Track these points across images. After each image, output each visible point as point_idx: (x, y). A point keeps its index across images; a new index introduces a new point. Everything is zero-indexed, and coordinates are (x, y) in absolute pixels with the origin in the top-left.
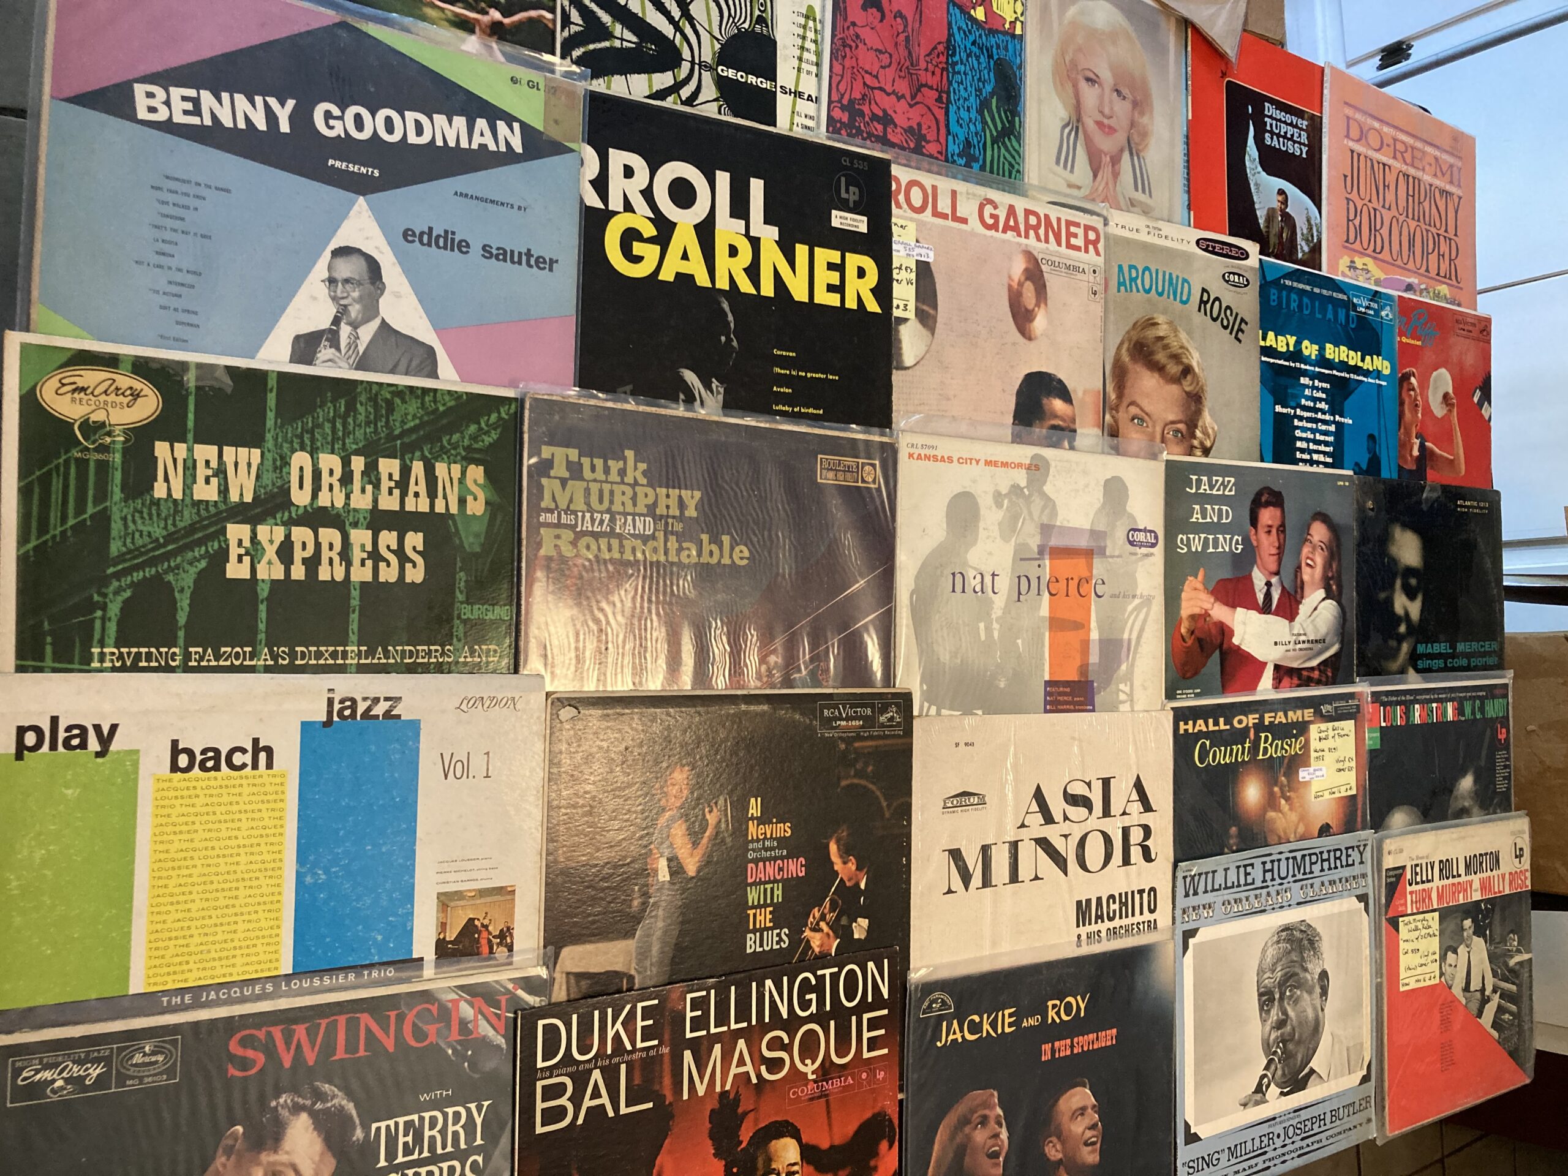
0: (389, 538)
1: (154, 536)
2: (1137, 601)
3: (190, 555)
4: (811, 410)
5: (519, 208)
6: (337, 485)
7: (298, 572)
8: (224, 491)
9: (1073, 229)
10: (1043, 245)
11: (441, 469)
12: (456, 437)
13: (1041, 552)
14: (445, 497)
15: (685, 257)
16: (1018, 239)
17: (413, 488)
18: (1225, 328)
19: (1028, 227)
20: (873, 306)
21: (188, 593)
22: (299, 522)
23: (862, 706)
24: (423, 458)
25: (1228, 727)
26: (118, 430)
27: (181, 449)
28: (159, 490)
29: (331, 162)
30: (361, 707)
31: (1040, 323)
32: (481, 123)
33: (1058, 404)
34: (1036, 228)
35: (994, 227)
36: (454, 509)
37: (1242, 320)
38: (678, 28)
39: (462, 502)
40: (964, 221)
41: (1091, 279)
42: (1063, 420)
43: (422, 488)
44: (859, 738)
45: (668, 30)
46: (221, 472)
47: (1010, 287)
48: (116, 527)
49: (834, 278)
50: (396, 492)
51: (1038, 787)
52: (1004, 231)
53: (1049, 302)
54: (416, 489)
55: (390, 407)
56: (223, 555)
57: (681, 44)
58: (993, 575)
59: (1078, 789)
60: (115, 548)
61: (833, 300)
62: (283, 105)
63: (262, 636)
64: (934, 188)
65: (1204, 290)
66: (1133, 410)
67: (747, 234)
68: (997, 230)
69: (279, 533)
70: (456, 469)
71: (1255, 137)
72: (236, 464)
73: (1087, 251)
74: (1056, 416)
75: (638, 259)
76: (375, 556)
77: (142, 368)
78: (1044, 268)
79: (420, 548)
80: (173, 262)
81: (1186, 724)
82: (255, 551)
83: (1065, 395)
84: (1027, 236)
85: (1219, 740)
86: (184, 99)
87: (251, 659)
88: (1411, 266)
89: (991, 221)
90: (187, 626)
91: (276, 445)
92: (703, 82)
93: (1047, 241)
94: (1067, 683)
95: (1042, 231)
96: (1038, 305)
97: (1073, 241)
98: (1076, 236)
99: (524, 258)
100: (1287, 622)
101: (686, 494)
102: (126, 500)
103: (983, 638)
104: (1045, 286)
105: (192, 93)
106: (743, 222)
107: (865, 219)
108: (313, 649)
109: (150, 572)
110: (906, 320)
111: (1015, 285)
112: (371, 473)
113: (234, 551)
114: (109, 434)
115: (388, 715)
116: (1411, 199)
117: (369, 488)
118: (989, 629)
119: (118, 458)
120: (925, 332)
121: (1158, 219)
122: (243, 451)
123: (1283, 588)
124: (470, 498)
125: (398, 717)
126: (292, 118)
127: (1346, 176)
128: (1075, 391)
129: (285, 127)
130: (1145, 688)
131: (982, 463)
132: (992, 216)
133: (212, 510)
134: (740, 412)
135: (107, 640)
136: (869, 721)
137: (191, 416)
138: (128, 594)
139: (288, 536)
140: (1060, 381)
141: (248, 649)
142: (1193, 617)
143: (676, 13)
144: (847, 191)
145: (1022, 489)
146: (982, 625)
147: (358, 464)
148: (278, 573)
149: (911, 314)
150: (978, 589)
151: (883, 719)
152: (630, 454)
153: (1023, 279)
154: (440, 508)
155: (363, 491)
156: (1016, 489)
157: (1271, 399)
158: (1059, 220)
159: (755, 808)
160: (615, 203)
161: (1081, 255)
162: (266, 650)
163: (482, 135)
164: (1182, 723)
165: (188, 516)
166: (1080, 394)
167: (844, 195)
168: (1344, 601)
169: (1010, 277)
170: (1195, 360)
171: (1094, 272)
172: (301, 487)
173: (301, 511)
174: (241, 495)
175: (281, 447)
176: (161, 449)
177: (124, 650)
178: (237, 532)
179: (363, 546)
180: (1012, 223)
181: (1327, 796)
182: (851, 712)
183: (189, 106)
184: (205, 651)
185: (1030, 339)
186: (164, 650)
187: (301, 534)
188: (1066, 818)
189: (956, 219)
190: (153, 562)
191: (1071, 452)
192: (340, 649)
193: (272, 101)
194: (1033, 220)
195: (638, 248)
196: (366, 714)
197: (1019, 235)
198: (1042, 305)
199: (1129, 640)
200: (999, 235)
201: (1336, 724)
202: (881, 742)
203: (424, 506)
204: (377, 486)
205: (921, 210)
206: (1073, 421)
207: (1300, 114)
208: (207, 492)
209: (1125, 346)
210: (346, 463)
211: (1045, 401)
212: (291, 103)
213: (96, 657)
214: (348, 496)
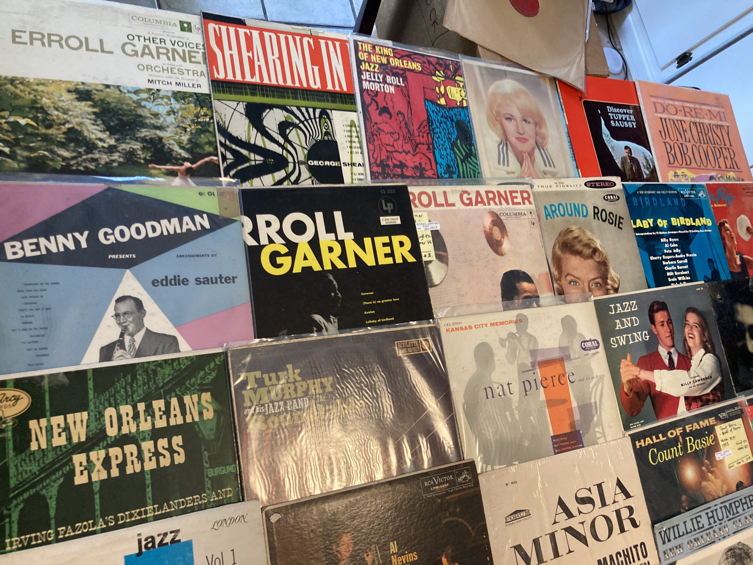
0: (163, 443)
1: (33, 472)
2: (595, 380)
3: (54, 477)
4: (387, 319)
5: (212, 256)
6: (131, 421)
7: (115, 472)
8: (69, 438)
9: (514, 195)
10: (499, 207)
11: (187, 399)
12: (193, 380)
13: (533, 365)
14: (191, 413)
15: (305, 258)
16: (485, 207)
17: (173, 413)
18: (612, 224)
19: (489, 199)
20: (411, 259)
21: (54, 498)
22: (113, 445)
23: (447, 475)
24: (177, 396)
25: (665, 438)
26: (9, 420)
27: (43, 422)
28: (34, 446)
29: (110, 256)
30: (158, 540)
31: (506, 246)
32: (186, 219)
33: (525, 285)
34: (494, 199)
35: (471, 204)
36: (197, 419)
37: (620, 218)
38: (283, 147)
39: (201, 414)
40: (453, 205)
41: (530, 217)
42: (530, 292)
43: (178, 412)
44: (448, 494)
45: (279, 150)
46: (67, 429)
47: (485, 231)
48: (12, 471)
49: (388, 250)
50: (164, 417)
51: (560, 497)
52: (476, 205)
53: (509, 234)
54: (175, 413)
55: (155, 372)
56: (72, 473)
57: (287, 155)
58: (508, 384)
59: (583, 494)
60: (13, 482)
61: (390, 261)
62: (82, 234)
63: (98, 513)
64: (434, 193)
65: (595, 207)
66: (569, 278)
67: (337, 240)
68: (472, 205)
69: (102, 454)
70: (195, 397)
71: (605, 125)
72: (75, 422)
73: (524, 203)
74: (526, 291)
75: (281, 266)
76: (157, 454)
77: (19, 384)
78: (503, 218)
79: (181, 444)
80: (32, 326)
81: (640, 442)
82: (89, 467)
83: (528, 279)
84: (489, 204)
85: (661, 446)
86: (31, 244)
87: (93, 527)
88: (709, 166)
89: (468, 202)
90: (55, 517)
91: (95, 408)
92: (302, 171)
93: (501, 204)
94: (565, 435)
95: (497, 200)
96: (503, 237)
97: (515, 200)
98: (516, 197)
99: (219, 280)
100: (686, 371)
101: (324, 380)
102: (16, 455)
103: (510, 420)
104: (504, 226)
105: (35, 240)
106: (333, 234)
107: (399, 217)
108: (127, 513)
109: (32, 491)
110: (431, 262)
111: (488, 230)
112: (149, 411)
113: (78, 469)
114: (4, 423)
115: (173, 541)
116: (700, 134)
117: (149, 418)
118: (512, 415)
119: (9, 434)
120: (443, 265)
121: (560, 178)
122: (78, 415)
123: (679, 354)
124: (205, 411)
125: (179, 541)
126: (87, 240)
127: (660, 132)
128: (534, 276)
129: (84, 245)
130: (611, 427)
131: (489, 325)
132: (468, 199)
133: (64, 450)
134: (348, 330)
135: (13, 534)
136: (452, 483)
137: (47, 403)
138: (21, 506)
139: (107, 454)
140: (524, 273)
141: (91, 522)
142: (629, 381)
143: (281, 141)
144: (386, 206)
145: (515, 334)
146: (508, 413)
147: (141, 407)
148: (104, 475)
149: (433, 258)
150: (501, 393)
151: (460, 480)
152: (289, 366)
153: (491, 226)
154: (189, 420)
155: (146, 420)
156: (511, 335)
157: (647, 254)
158: (505, 192)
159: (393, 548)
160: (264, 240)
161: (522, 206)
162: (101, 520)
163: (187, 224)
164: (637, 442)
165: (51, 457)
166: (537, 277)
167: (385, 208)
168: (717, 353)
169: (484, 227)
170: (598, 244)
171: (531, 213)
172: (112, 426)
173: (113, 439)
174: (79, 438)
175: (99, 408)
176: (33, 424)
177: (23, 537)
178: (79, 459)
179: (149, 450)
180: (479, 200)
181: (736, 465)
182: (441, 480)
183: (34, 247)
184: (67, 528)
185: (502, 255)
186: (44, 533)
187: (115, 451)
188: (580, 512)
189: (448, 205)
190: (33, 486)
191: (539, 309)
192: (143, 509)
193: (77, 235)
194: (491, 196)
195: (279, 260)
196: (161, 544)
197: (485, 204)
198: (505, 237)
199: (595, 403)
200: (474, 207)
201: (731, 423)
202: (461, 493)
203: (180, 421)
204: (153, 416)
205: (429, 205)
206: (536, 291)
207: (627, 107)
208: (60, 441)
209: (557, 247)
210: (135, 407)
211: (518, 285)
212: (86, 233)
213: (8, 545)
214: (138, 426)
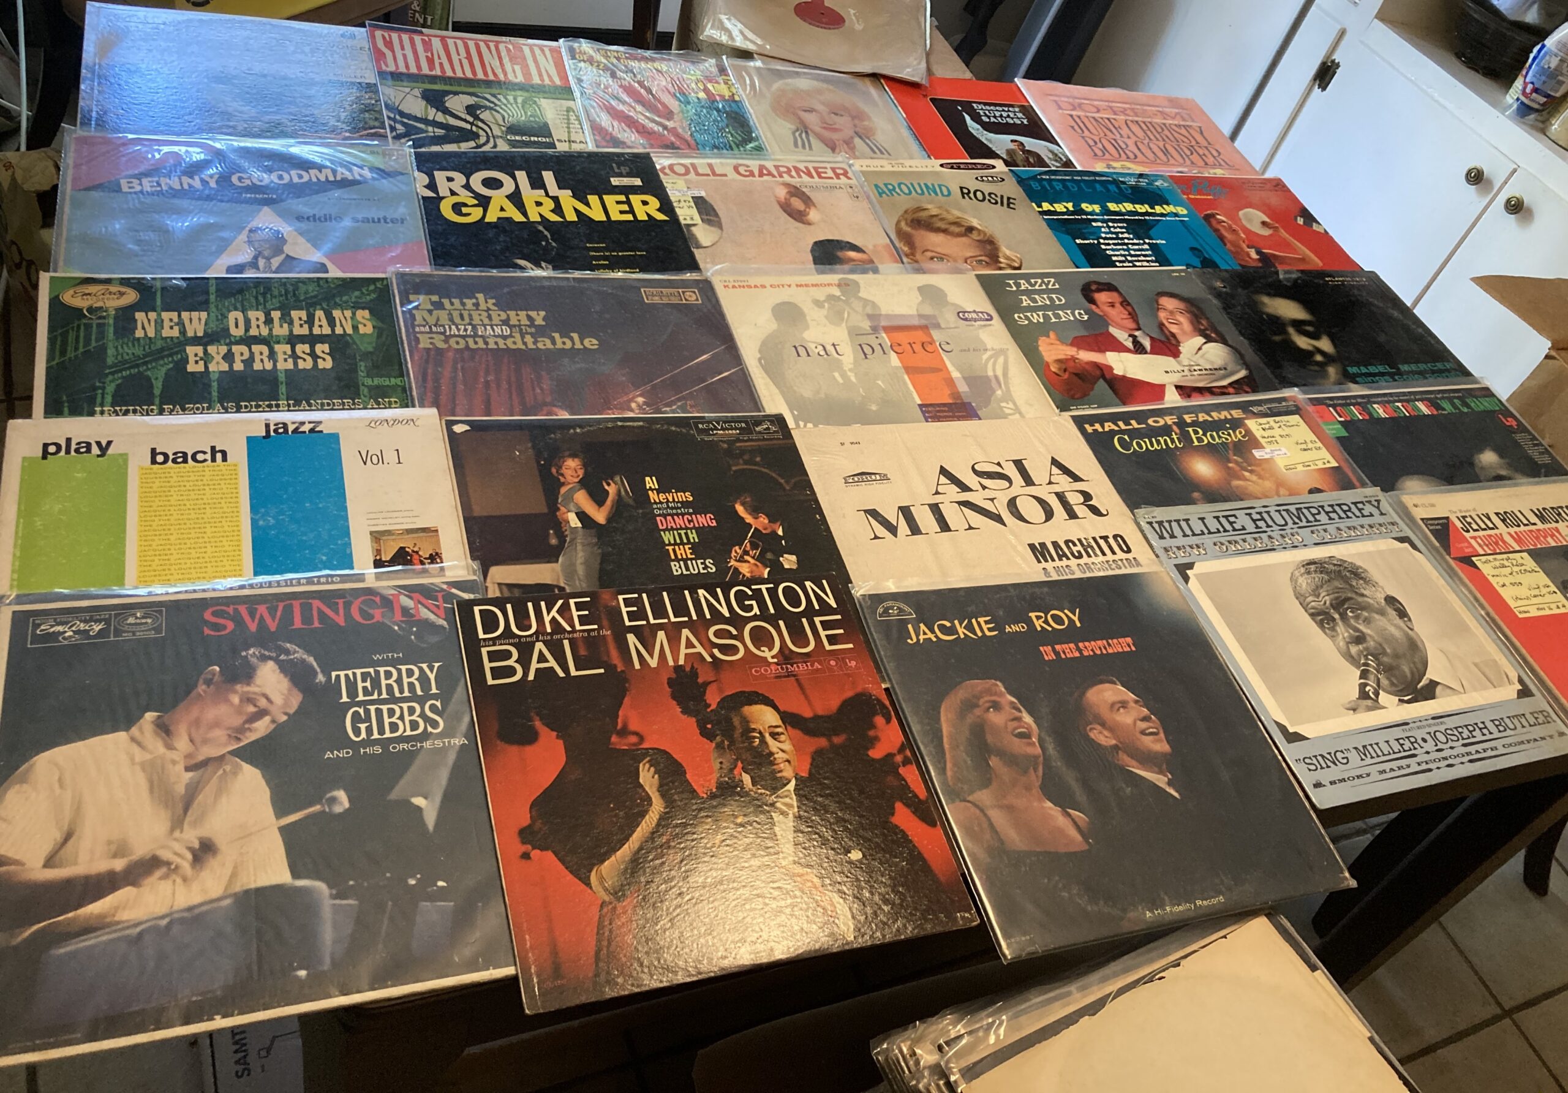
2: (989, 353)
3: (161, 362)
4: (628, 270)
5: (374, 200)
6: (262, 325)
7: (238, 366)
8: (183, 332)
9: (821, 170)
11: (337, 313)
12: (345, 298)
13: (875, 329)
14: (342, 326)
15: (502, 210)
17: (317, 322)
18: (996, 203)
20: (661, 217)
21: (161, 380)
23: (735, 423)
24: (323, 309)
25: (1144, 426)
26: (111, 310)
27: (152, 315)
28: (139, 333)
29: (244, 196)
30: (291, 428)
31: (814, 215)
32: (341, 170)
33: (851, 254)
35: (752, 176)
36: (349, 331)
37: (1009, 198)
39: (355, 328)
40: (724, 175)
41: (849, 189)
42: (862, 261)
43: (324, 323)
44: (738, 440)
46: (180, 323)
48: (111, 352)
49: (624, 207)
50: (306, 326)
51: (942, 468)
53: (815, 204)
54: (320, 323)
55: (296, 289)
58: (834, 345)
59: (988, 468)
60: (110, 361)
61: (628, 217)
62: (211, 178)
63: (215, 394)
64: (693, 164)
65: (961, 188)
66: (929, 254)
67: (547, 195)
68: (755, 177)
69: (224, 349)
70: (348, 313)
72: (191, 319)
73: (838, 177)
74: (853, 261)
75: (468, 215)
76: (294, 357)
77: (125, 282)
78: (805, 189)
79: (327, 351)
81: (1092, 426)
82: (207, 358)
85: (1134, 434)
88: (1172, 161)
89: (747, 174)
90: (160, 396)
91: (217, 310)
93: (800, 177)
94: (944, 405)
96: (808, 207)
97: (824, 175)
98: (825, 173)
99: (382, 221)
100: (1171, 359)
101: (532, 314)
102: (117, 339)
103: (841, 381)
104: (808, 197)
106: (542, 191)
107: (638, 180)
108: (253, 403)
109: (134, 371)
110: (694, 225)
111: (783, 202)
112: (286, 318)
113: (192, 359)
114: (106, 311)
115: (312, 431)
116: (1149, 133)
117: (286, 325)
118: (843, 375)
119: (111, 321)
120: (714, 229)
121: (897, 160)
122: (195, 314)
123: (1152, 338)
124: (360, 326)
125: (321, 432)
127: (1073, 127)
128: (865, 246)
129: (213, 185)
130: (1031, 405)
131: (794, 286)
132: (747, 171)
133: (176, 341)
134: (569, 272)
135: (106, 405)
136: (746, 431)
138: (120, 381)
139: (230, 351)
140: (848, 243)
142: (1059, 361)
144: (619, 168)
145: (839, 297)
146: (836, 375)
147: (276, 314)
148: (225, 367)
149: (697, 219)
150: (822, 353)
151: (758, 429)
152: (480, 296)
153: (788, 198)
154: (339, 330)
155: (281, 326)
156: (831, 298)
157: (1068, 238)
158: (807, 168)
159: (651, 483)
160: (443, 191)
162: (218, 403)
163: (343, 174)
164: (1087, 426)
165: (159, 344)
167: (616, 169)
168: (1230, 343)
169: (777, 200)
170: (975, 223)
171: (851, 186)
172: (237, 327)
173: (238, 339)
174: (195, 333)
175: (221, 310)
176: (140, 316)
177: (118, 408)
179: (284, 352)
180: (765, 172)
182: (726, 427)
183: (154, 184)
184: (174, 406)
185: (809, 224)
188: (985, 487)
189: (716, 175)
190: (137, 366)
192: (274, 403)
195: (466, 210)
196: (295, 431)
198: (812, 207)
199: (996, 377)
201: (1277, 419)
202: (760, 443)
203: (327, 331)
204: (291, 324)
205: (686, 174)
206: (872, 261)
209: (903, 223)
210: (267, 315)
211: (839, 255)
212: (216, 176)
213: (98, 410)
214: (271, 330)
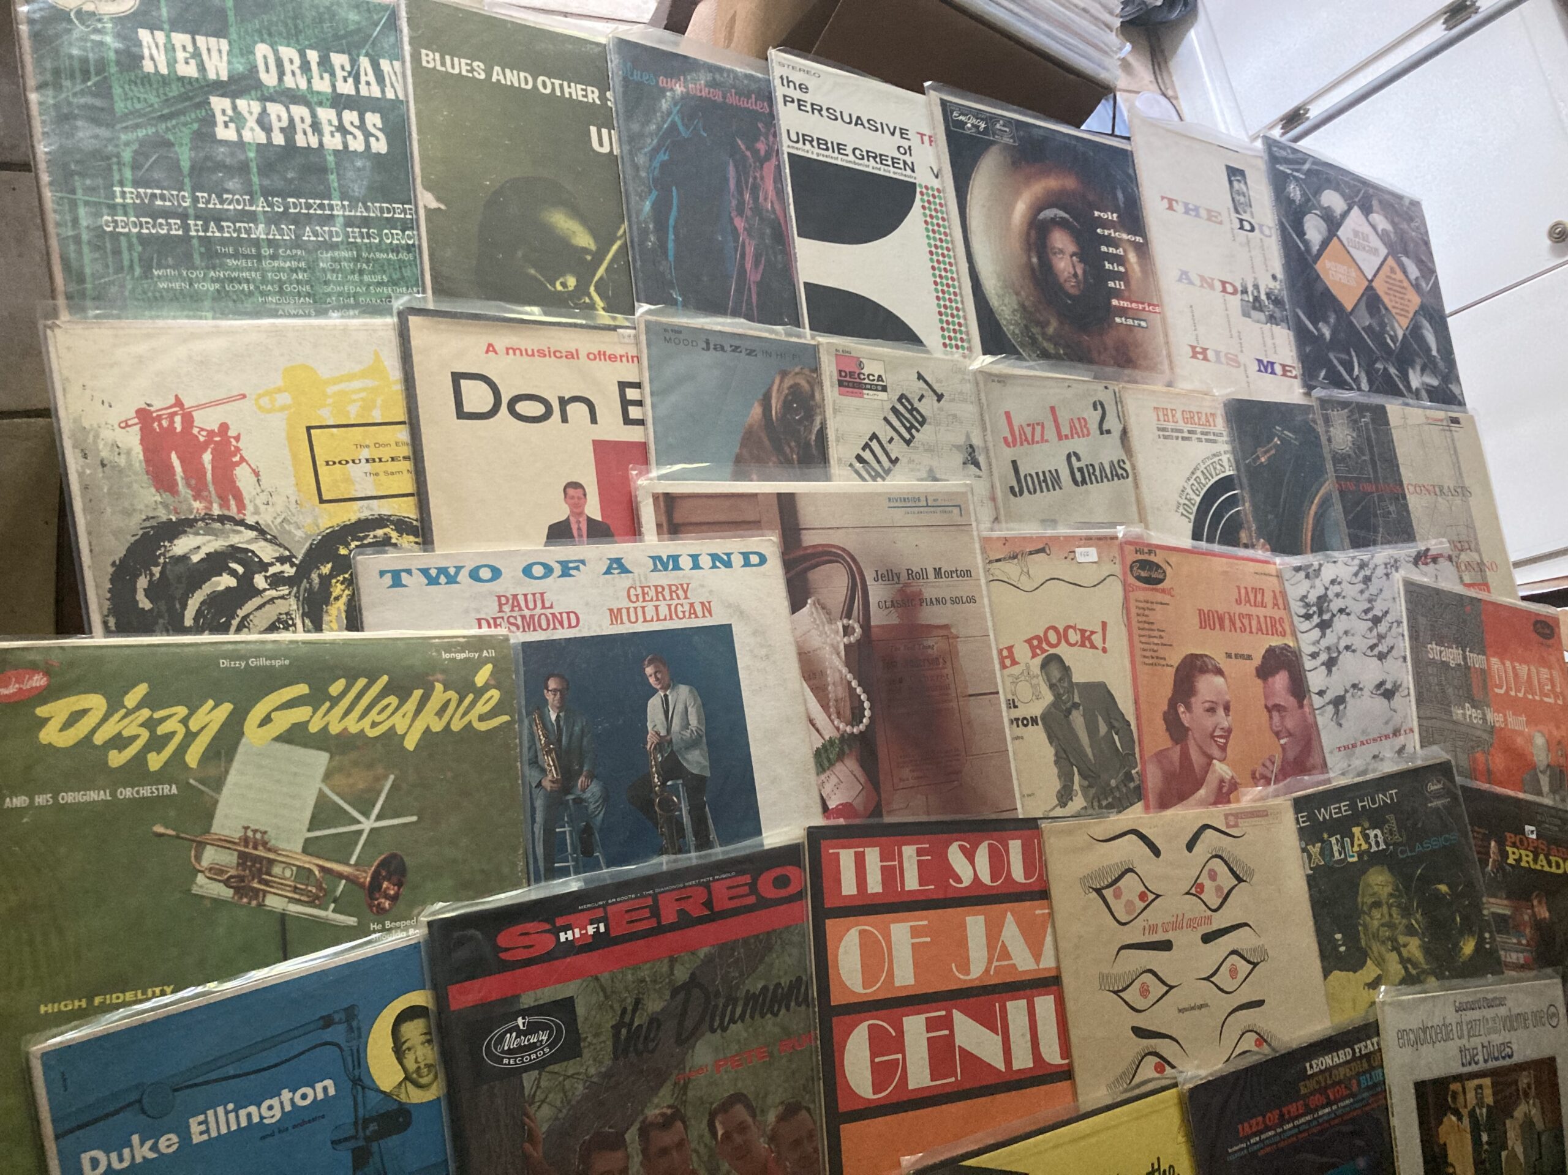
22: (272, 100)
26: (106, 18)
46: (197, 54)
60: (119, 107)
69: (256, 106)
72: (209, 50)
79: (380, 125)
82: (238, 119)
87: (251, 205)
90: (190, 175)
91: (240, 38)
102: (121, 73)
108: (303, 201)
109: (152, 130)
112: (325, 64)
113: (220, 119)
119: (111, 39)
122: (213, 41)
133: (196, 85)
135: (125, 182)
137: (164, 11)
138: (135, 146)
139: (264, 110)
141: (246, 197)
148: (261, 138)
154: (390, 95)
155: (322, 78)
165: (175, 91)
173: (272, 90)
176: (144, 35)
177: (141, 191)
186: (174, 192)
190: (152, 122)
192: (326, 202)
203: (376, 92)
210: (303, 55)
214: (309, 82)
